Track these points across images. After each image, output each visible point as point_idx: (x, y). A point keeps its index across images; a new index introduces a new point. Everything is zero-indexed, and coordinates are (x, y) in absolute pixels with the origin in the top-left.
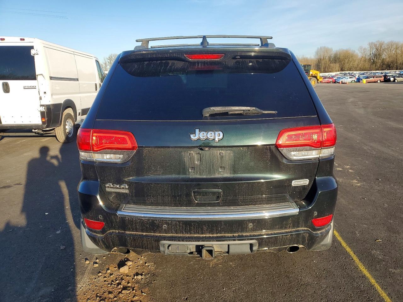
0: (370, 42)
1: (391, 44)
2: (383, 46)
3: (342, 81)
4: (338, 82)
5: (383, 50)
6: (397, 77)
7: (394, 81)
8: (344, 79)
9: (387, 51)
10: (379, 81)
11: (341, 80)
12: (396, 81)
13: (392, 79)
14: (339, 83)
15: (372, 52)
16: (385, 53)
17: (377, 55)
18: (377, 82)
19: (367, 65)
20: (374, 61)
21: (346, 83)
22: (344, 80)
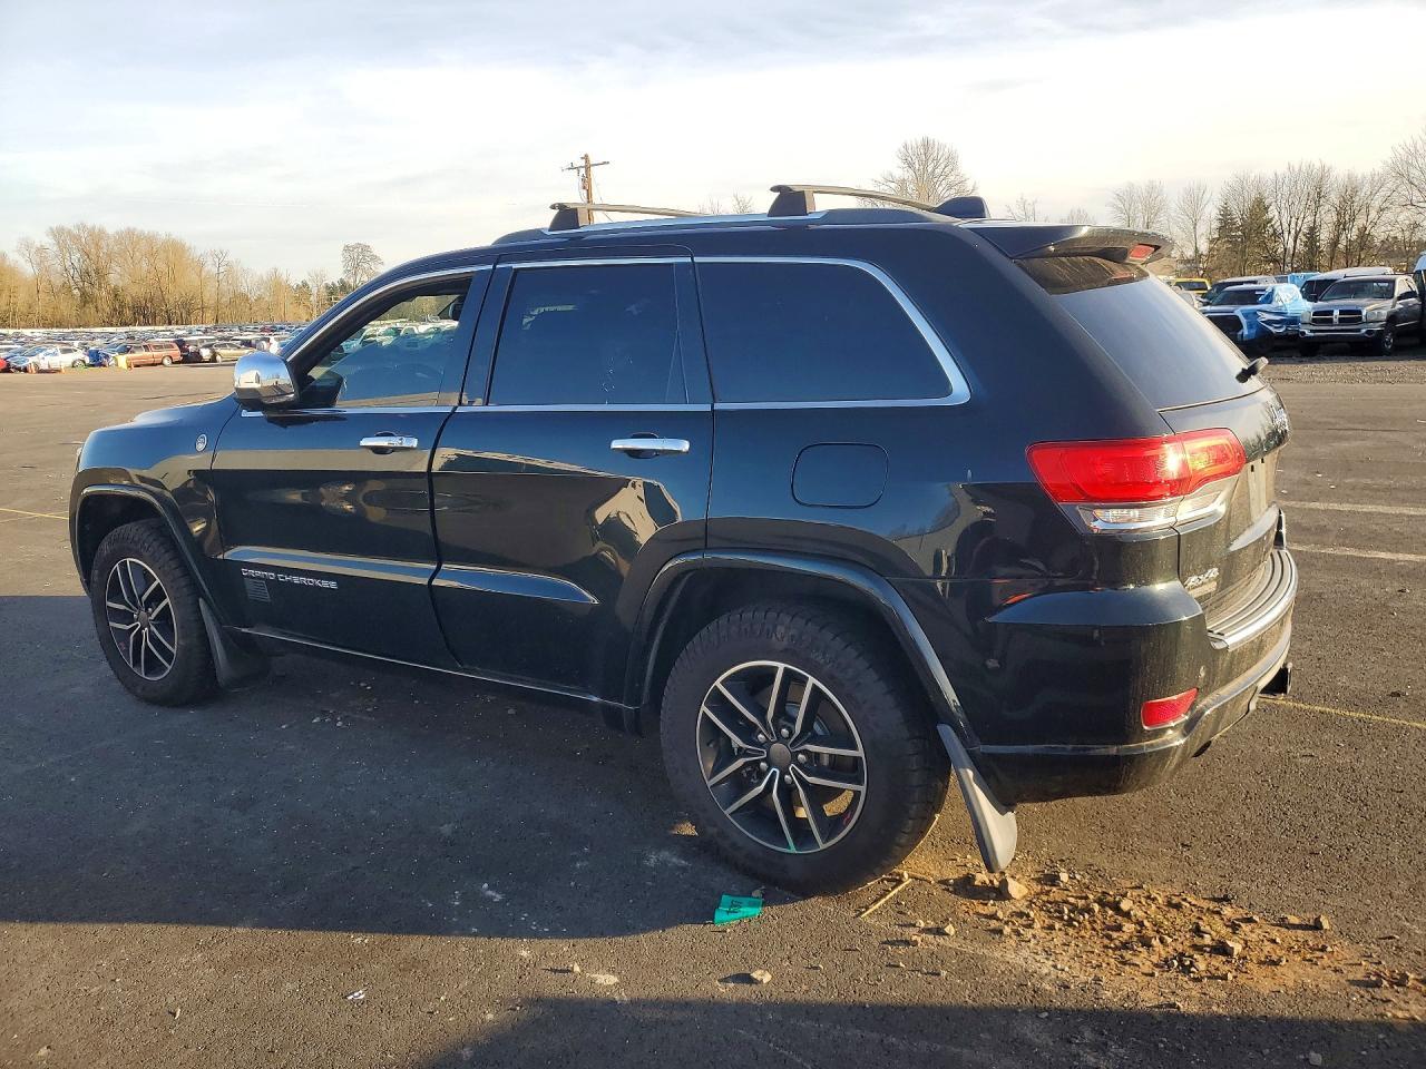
0: (54, 226)
1: (130, 239)
2: (103, 243)
3: (36, 365)
4: (19, 369)
5: (108, 255)
6: (219, 346)
7: (213, 359)
8: (41, 355)
9: (121, 260)
10: (166, 362)
11: (31, 360)
12: (218, 358)
13: (206, 353)
14: (26, 370)
15: (68, 264)
16: (118, 269)
17: (92, 275)
18: (161, 363)
19: (67, 308)
20: (84, 294)
21: (57, 371)
22: (45, 361)
